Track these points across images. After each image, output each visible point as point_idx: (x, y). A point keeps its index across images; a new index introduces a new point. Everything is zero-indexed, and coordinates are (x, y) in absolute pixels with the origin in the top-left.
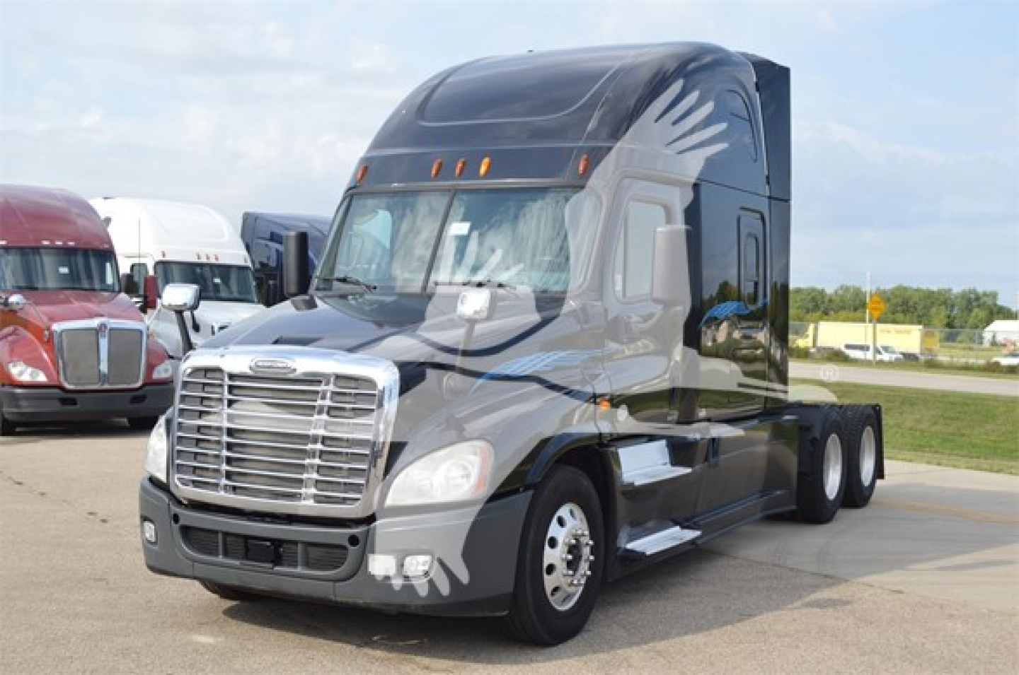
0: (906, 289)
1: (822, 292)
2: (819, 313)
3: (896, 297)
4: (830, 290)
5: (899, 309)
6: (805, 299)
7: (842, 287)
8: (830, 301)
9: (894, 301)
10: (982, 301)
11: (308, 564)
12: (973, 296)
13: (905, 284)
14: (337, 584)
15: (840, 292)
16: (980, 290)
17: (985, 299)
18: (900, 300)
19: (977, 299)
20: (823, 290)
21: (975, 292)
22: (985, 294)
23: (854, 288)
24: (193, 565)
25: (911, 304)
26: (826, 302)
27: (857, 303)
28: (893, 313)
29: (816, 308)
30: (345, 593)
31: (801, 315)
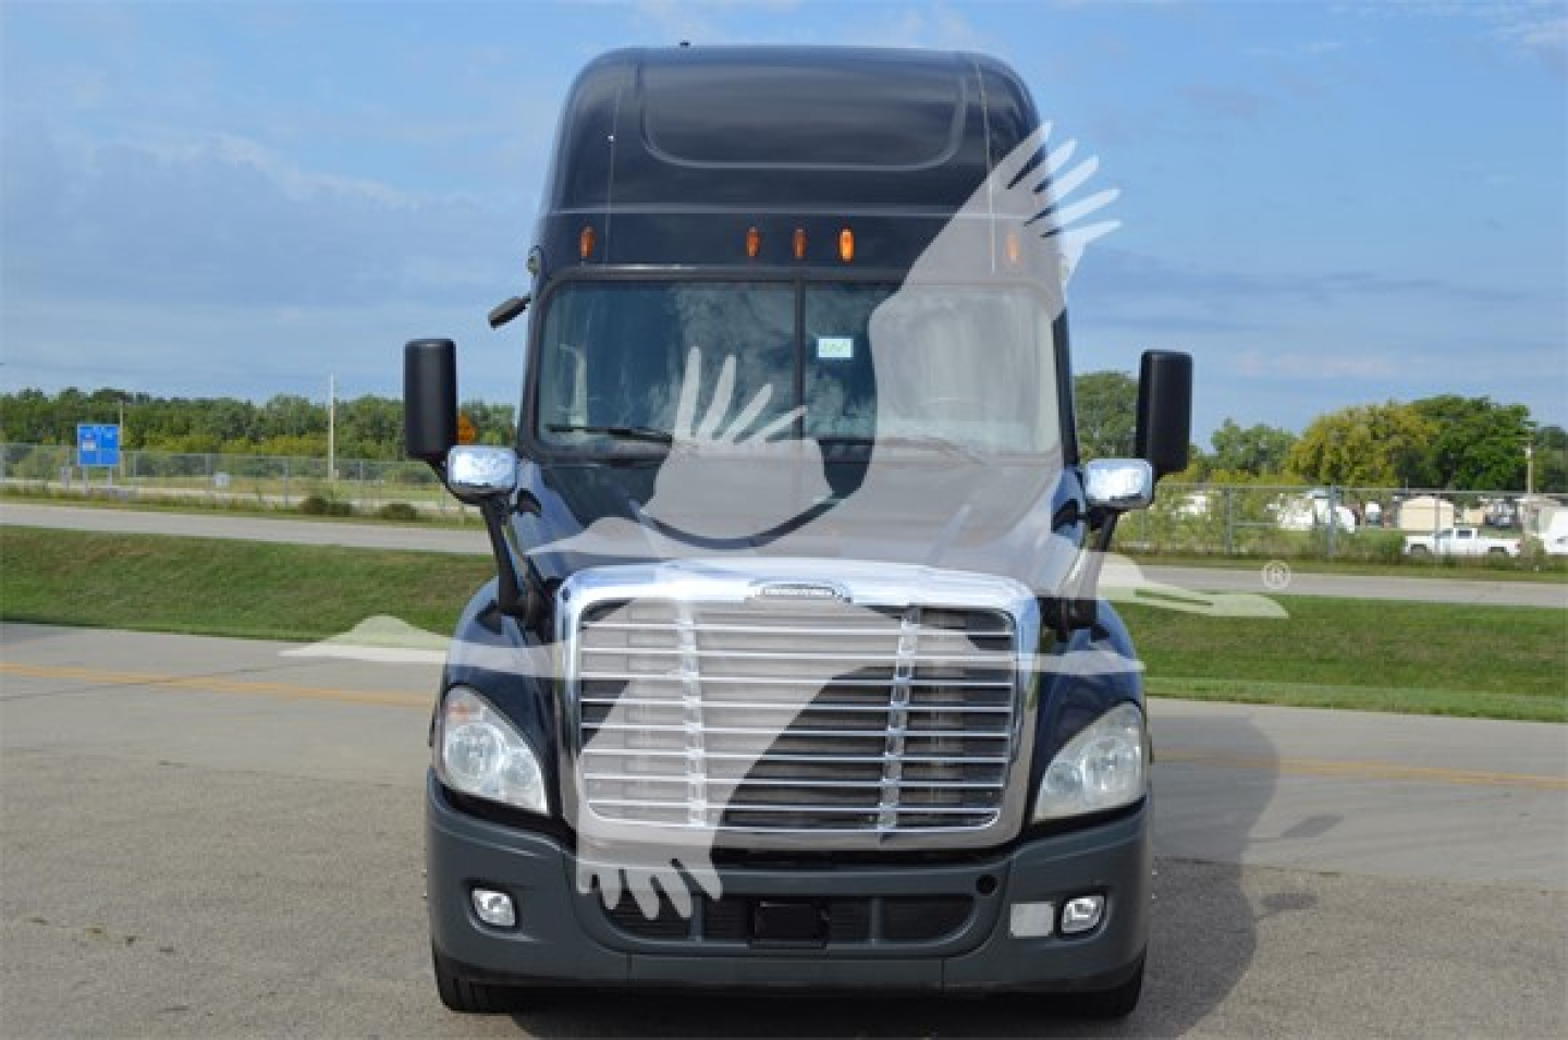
0: (376, 401)
1: (248, 407)
2: (243, 441)
3: (363, 413)
4: (259, 403)
5: (368, 432)
6: (221, 418)
7: (277, 399)
8: (261, 420)
9: (361, 420)
10: (491, 421)
11: (888, 934)
12: (478, 413)
13: (376, 394)
14: (949, 961)
15: (276, 407)
16: (489, 404)
17: (497, 416)
18: (367, 420)
19: (486, 416)
20: (249, 403)
21: (481, 406)
22: (496, 410)
23: (297, 399)
24: (629, 961)
25: (385, 425)
26: (254, 419)
27: (303, 424)
28: (360, 440)
29: (238, 432)
30: (964, 975)
31: (215, 443)
